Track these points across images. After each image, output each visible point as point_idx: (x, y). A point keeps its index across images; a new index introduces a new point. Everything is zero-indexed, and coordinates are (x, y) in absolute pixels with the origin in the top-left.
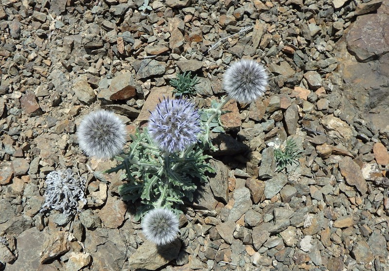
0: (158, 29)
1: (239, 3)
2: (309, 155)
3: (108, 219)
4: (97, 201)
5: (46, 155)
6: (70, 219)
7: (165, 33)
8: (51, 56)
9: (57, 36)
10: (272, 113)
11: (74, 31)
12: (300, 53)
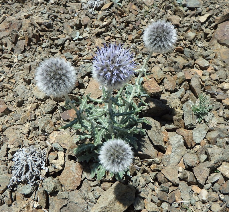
0: (88, 48)
1: (139, 28)
2: (218, 109)
3: (68, 181)
4: (57, 167)
5: (13, 141)
6: (35, 188)
7: (93, 48)
8: (16, 77)
9: (19, 64)
10: (181, 84)
11: (31, 60)
12: (188, 50)
